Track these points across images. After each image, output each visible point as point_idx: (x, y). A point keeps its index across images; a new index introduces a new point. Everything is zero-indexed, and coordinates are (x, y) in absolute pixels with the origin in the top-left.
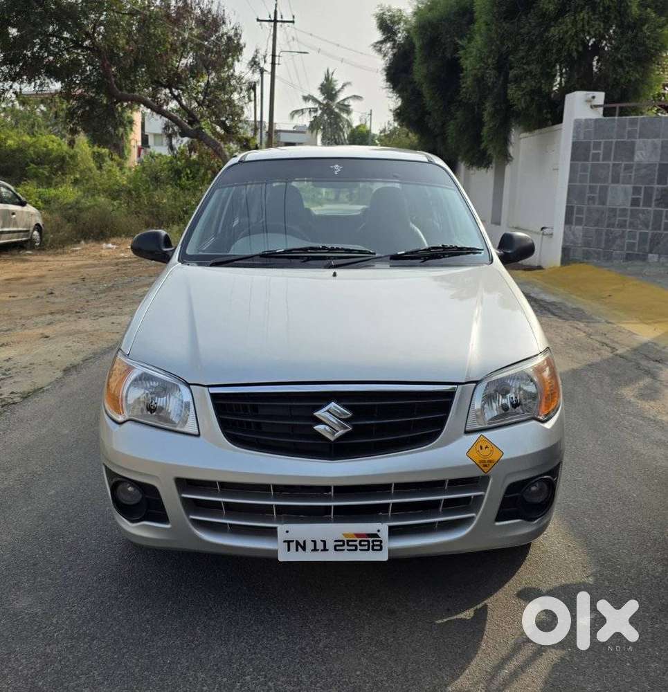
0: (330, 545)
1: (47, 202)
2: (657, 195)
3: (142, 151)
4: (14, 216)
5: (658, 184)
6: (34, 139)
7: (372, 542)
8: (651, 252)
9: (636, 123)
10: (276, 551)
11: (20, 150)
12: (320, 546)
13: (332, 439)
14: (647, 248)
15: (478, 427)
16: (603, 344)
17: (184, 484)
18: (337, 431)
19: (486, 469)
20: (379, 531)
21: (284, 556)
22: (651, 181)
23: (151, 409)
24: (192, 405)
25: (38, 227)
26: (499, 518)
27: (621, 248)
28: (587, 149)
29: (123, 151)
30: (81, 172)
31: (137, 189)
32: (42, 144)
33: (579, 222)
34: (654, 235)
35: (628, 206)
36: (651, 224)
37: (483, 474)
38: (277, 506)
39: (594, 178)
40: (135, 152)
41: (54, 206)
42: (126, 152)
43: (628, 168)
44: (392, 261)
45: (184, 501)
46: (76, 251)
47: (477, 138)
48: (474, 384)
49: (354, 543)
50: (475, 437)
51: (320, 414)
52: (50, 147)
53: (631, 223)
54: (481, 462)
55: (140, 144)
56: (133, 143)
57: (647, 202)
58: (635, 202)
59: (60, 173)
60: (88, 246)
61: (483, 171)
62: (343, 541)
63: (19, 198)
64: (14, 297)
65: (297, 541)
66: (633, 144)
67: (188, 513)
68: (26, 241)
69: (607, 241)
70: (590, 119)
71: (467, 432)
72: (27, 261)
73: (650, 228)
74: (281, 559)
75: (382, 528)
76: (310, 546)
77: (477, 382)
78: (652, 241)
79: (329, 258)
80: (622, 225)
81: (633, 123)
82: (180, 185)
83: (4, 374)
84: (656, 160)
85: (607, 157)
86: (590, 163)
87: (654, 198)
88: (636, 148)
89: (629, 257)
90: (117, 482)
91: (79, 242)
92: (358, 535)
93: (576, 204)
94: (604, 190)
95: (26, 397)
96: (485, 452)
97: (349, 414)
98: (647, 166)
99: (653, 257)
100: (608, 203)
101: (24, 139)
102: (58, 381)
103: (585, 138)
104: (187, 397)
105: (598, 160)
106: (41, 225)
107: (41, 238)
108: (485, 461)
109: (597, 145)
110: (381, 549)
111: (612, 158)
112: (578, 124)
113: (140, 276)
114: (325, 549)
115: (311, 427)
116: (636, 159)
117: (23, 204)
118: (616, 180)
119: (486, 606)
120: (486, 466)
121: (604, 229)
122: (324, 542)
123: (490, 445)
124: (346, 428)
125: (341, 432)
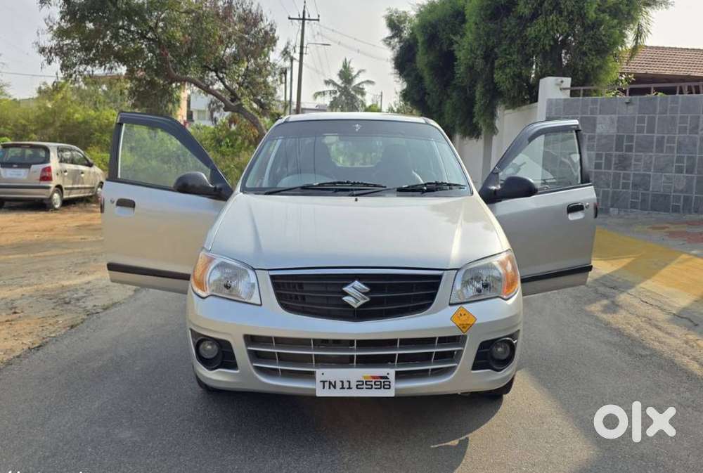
0: (353, 385)
2: (615, 161)
4: (83, 175)
5: (616, 150)
6: (98, 113)
7: (383, 382)
8: (612, 206)
10: (315, 390)
11: (85, 122)
12: (346, 385)
13: (356, 307)
15: (459, 301)
17: (250, 339)
19: (464, 330)
20: (388, 374)
22: (611, 149)
23: (227, 287)
24: (256, 285)
26: (474, 368)
34: (614, 192)
36: (611, 184)
37: (461, 334)
38: (315, 355)
44: (398, 192)
45: (250, 352)
47: (470, 115)
48: (456, 271)
49: (370, 383)
50: (456, 308)
51: (346, 289)
54: (460, 325)
61: (474, 141)
62: (363, 382)
63: (88, 161)
65: (330, 382)
66: (595, 119)
67: (252, 361)
70: (560, 99)
71: (451, 305)
72: (93, 212)
73: (611, 187)
74: (318, 394)
75: (391, 372)
76: (339, 385)
77: (458, 270)
78: (613, 197)
79: (352, 190)
81: (595, 102)
83: (86, 293)
87: (613, 163)
88: (598, 122)
90: (200, 340)
92: (374, 377)
95: (105, 309)
96: (463, 318)
97: (367, 289)
98: (606, 137)
99: (614, 211)
101: (90, 113)
102: (131, 297)
104: (253, 280)
108: (463, 324)
115: (341, 298)
117: (90, 165)
119: (467, 439)
120: (463, 327)
122: (349, 382)
123: (466, 313)
124: (365, 299)
125: (362, 302)
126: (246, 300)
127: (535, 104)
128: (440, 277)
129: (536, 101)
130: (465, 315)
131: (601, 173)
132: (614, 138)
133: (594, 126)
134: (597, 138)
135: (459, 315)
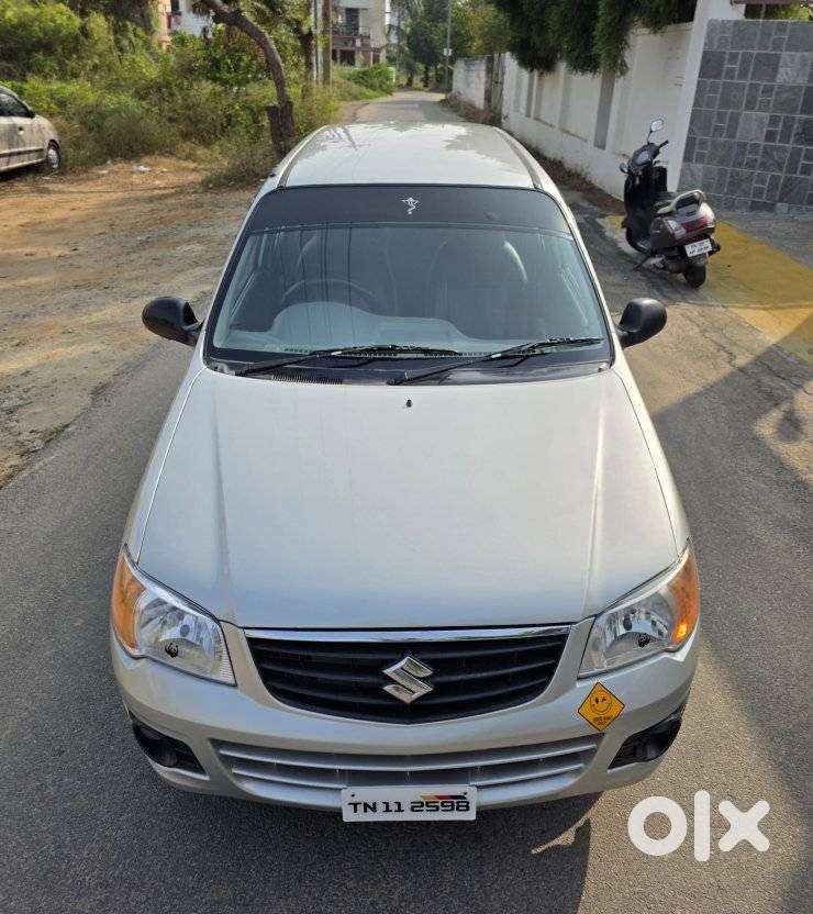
0: (406, 806)
1: (62, 104)
3: (173, 19)
4: (22, 133)
5: (803, 112)
6: (38, 11)
8: (781, 200)
9: (785, 31)
11: (23, 25)
14: (778, 194)
16: (721, 347)
18: (414, 692)
19: (601, 727)
21: (349, 816)
22: (795, 110)
25: (54, 144)
27: (746, 194)
28: (721, 64)
29: (149, 21)
30: (100, 55)
31: (168, 85)
32: (49, 17)
33: (700, 158)
34: (788, 180)
35: (762, 142)
39: (725, 103)
40: (164, 20)
41: (71, 109)
42: (153, 23)
43: (768, 90)
46: (103, 175)
52: (58, 22)
53: (762, 164)
54: (596, 719)
55: (169, 9)
56: (161, 8)
57: (785, 138)
58: (770, 136)
59: (75, 56)
60: (115, 168)
62: (422, 803)
63: (25, 107)
64: (32, 255)
66: (778, 57)
68: (42, 163)
69: (732, 184)
70: (729, 21)
73: (784, 170)
76: (381, 807)
78: (785, 186)
80: (751, 165)
81: (781, 28)
82: (220, 79)
84: (803, 81)
85: (743, 75)
86: (721, 81)
87: (794, 132)
88: (781, 64)
89: (754, 207)
91: (105, 162)
92: (440, 797)
93: (699, 137)
94: (735, 119)
96: (602, 706)
98: (792, 89)
99: (782, 207)
100: (738, 135)
101: (26, 10)
103: (718, 47)
105: (732, 78)
106: (56, 140)
107: (59, 158)
109: (733, 58)
110: (468, 809)
111: (750, 76)
112: (713, 27)
113: (179, 225)
114: (399, 810)
116: (780, 78)
117: (30, 115)
118: (750, 106)
120: (601, 724)
121: (729, 169)
126: (208, 676)
127: (688, 25)
128: (563, 638)
129: (691, 18)
130: (604, 699)
131: (773, 148)
132: (803, 91)
133: (775, 70)
134: (776, 89)
135: (594, 702)
